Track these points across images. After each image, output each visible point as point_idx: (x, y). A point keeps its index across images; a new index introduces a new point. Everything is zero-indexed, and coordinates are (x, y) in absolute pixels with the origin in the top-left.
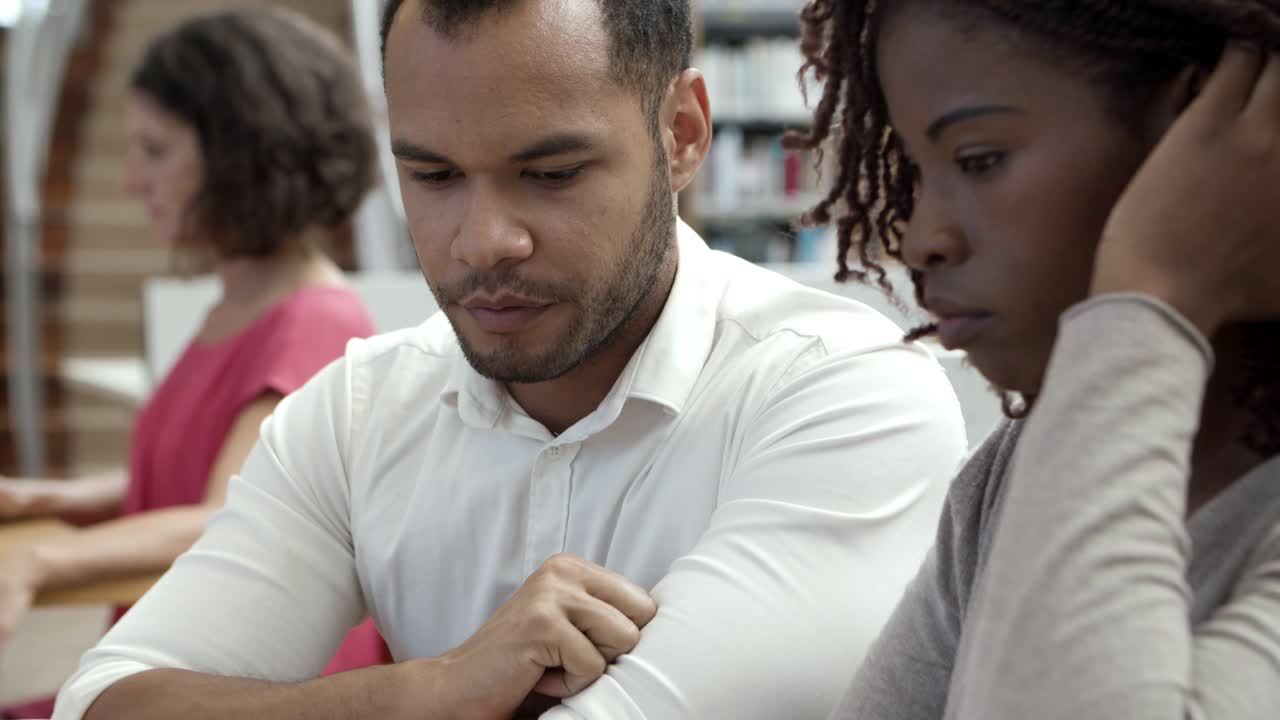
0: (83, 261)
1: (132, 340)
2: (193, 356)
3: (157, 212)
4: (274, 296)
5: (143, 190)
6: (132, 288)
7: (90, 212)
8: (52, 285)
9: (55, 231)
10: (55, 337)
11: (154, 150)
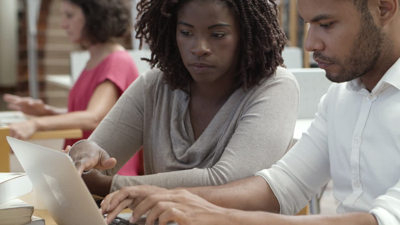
0: (50, 47)
1: (67, 70)
2: (84, 74)
3: (70, 33)
4: (105, 55)
5: (66, 27)
6: (67, 55)
7: (52, 32)
8: (41, 54)
9: (41, 38)
10: (42, 70)
11: (69, 16)
